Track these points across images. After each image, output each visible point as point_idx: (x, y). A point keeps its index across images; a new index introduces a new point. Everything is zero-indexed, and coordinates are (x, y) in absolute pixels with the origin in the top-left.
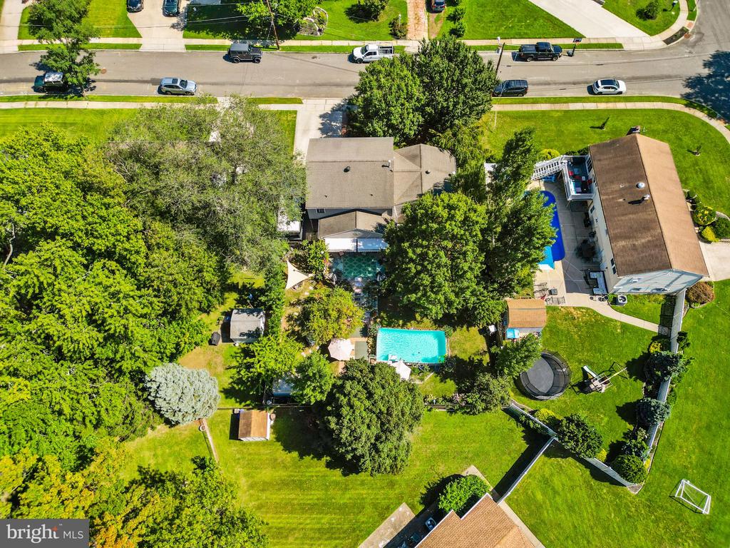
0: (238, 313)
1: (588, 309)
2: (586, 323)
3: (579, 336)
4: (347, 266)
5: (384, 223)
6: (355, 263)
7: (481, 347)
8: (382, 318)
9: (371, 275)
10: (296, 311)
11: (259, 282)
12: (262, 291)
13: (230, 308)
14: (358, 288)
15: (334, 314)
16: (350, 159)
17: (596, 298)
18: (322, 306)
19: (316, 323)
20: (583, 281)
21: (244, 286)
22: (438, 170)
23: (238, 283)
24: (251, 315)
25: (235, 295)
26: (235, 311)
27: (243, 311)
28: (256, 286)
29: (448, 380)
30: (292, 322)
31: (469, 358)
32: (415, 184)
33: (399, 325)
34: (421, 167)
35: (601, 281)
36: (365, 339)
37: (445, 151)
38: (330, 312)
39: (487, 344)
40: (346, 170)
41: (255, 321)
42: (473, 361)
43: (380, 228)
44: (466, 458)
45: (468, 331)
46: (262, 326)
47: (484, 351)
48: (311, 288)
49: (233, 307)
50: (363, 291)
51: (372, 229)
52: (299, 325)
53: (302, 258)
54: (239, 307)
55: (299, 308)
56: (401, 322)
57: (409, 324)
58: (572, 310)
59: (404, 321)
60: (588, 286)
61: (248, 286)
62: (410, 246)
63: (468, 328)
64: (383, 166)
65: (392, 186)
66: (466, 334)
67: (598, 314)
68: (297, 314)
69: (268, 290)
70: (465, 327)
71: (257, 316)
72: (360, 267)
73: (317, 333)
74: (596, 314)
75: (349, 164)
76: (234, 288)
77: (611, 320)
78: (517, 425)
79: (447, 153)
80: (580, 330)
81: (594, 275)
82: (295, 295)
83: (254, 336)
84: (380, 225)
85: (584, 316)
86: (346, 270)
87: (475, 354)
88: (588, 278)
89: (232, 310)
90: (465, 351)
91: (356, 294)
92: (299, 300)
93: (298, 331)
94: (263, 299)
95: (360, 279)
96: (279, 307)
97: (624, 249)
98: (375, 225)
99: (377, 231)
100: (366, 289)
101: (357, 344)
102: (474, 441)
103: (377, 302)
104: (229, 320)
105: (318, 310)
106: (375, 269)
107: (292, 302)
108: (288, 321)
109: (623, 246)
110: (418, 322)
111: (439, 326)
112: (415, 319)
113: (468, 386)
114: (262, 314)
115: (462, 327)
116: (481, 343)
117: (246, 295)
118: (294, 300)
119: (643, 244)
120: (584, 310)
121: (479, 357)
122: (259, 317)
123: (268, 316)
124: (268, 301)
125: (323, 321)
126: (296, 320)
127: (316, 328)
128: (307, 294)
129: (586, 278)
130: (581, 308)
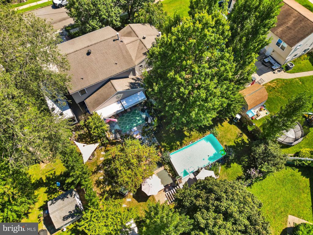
0: (52, 203)
1: (277, 79)
2: (281, 87)
3: (284, 96)
4: (121, 124)
5: (133, 81)
6: (126, 120)
7: (237, 132)
8: (164, 147)
9: (141, 122)
10: (100, 175)
11: (60, 169)
12: (67, 175)
13: (44, 202)
14: (137, 135)
15: (134, 161)
16: (88, 45)
17: (276, 71)
18: (122, 160)
19: (124, 176)
20: (263, 66)
21: (48, 178)
22: (149, 35)
23: (41, 179)
24: (66, 199)
25: (43, 189)
26: (49, 203)
27: (56, 199)
28: (58, 174)
29: (232, 165)
30: (102, 186)
31: (235, 143)
32: (140, 48)
33: (178, 146)
34: (138, 37)
35: (272, 61)
36: (162, 169)
37: (146, 24)
38: (132, 161)
39: (239, 128)
40: (89, 53)
41: (71, 202)
42: (238, 143)
43: (133, 86)
44: (282, 212)
45: (223, 126)
46: (78, 202)
47: (241, 134)
48: (103, 153)
49: (46, 199)
50: (143, 135)
51: (128, 88)
52: (108, 185)
53: (85, 135)
54: (51, 196)
55: (102, 172)
56: (178, 143)
57: (184, 141)
58: (270, 84)
59: (179, 141)
60: (267, 68)
61: (51, 176)
62: (176, 73)
63: (221, 125)
64: (114, 40)
65: (127, 52)
66: (222, 128)
67: (284, 80)
68: (102, 177)
69: (71, 169)
70: (219, 125)
71: (71, 196)
72: (130, 120)
73: (129, 183)
74: (283, 80)
75: (88, 49)
76: (39, 184)
77: (292, 79)
78: (293, 169)
79: (148, 26)
80: (282, 93)
81: (266, 60)
82: (93, 164)
83: (76, 214)
84: (131, 83)
85: (278, 84)
86: (122, 127)
87: (237, 139)
88: (264, 63)
89: (47, 202)
90: (230, 140)
91: (139, 139)
92: (98, 166)
93: (110, 189)
94: (69, 180)
95: (135, 128)
96: (86, 180)
97: (283, 32)
98: (128, 84)
99: (132, 88)
100: (143, 133)
101: (159, 175)
102: (278, 197)
103: (155, 138)
104: (48, 213)
105: (121, 165)
106: (141, 117)
107: (93, 171)
108: (98, 187)
109: (282, 31)
110: (189, 137)
111: (204, 133)
112: (186, 136)
113: (247, 161)
114: (74, 193)
115: (217, 126)
116: (236, 130)
117: (53, 185)
118: (94, 169)
119: (292, 24)
120: (275, 81)
121: (240, 139)
122: (73, 196)
123: (80, 192)
124: (76, 180)
125: (129, 172)
126: (104, 182)
127: (127, 179)
128: (102, 159)
129: (263, 64)
130: (273, 80)
